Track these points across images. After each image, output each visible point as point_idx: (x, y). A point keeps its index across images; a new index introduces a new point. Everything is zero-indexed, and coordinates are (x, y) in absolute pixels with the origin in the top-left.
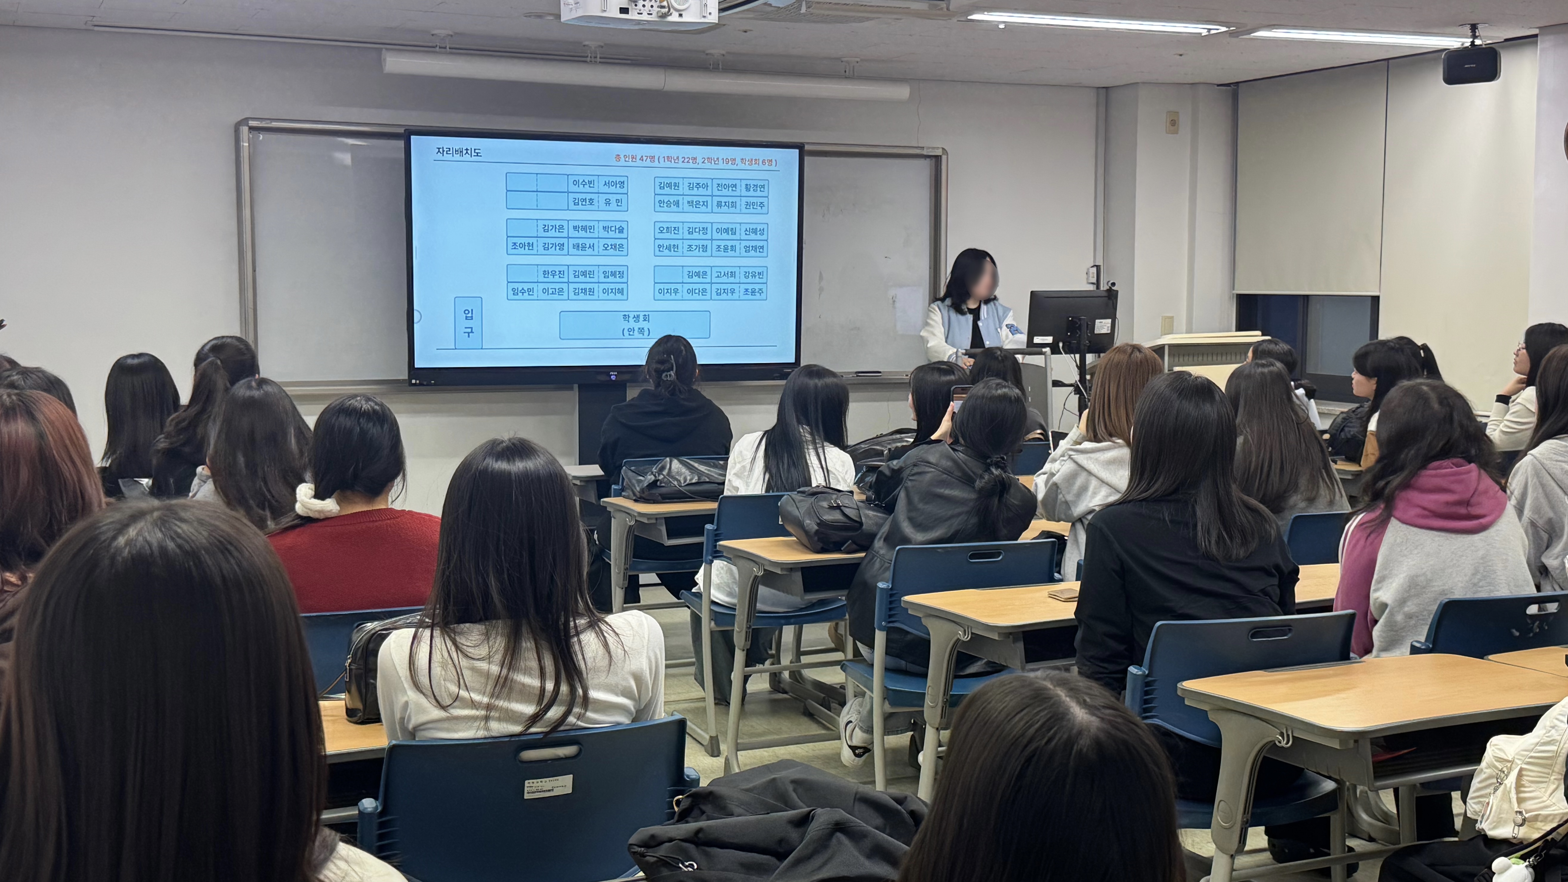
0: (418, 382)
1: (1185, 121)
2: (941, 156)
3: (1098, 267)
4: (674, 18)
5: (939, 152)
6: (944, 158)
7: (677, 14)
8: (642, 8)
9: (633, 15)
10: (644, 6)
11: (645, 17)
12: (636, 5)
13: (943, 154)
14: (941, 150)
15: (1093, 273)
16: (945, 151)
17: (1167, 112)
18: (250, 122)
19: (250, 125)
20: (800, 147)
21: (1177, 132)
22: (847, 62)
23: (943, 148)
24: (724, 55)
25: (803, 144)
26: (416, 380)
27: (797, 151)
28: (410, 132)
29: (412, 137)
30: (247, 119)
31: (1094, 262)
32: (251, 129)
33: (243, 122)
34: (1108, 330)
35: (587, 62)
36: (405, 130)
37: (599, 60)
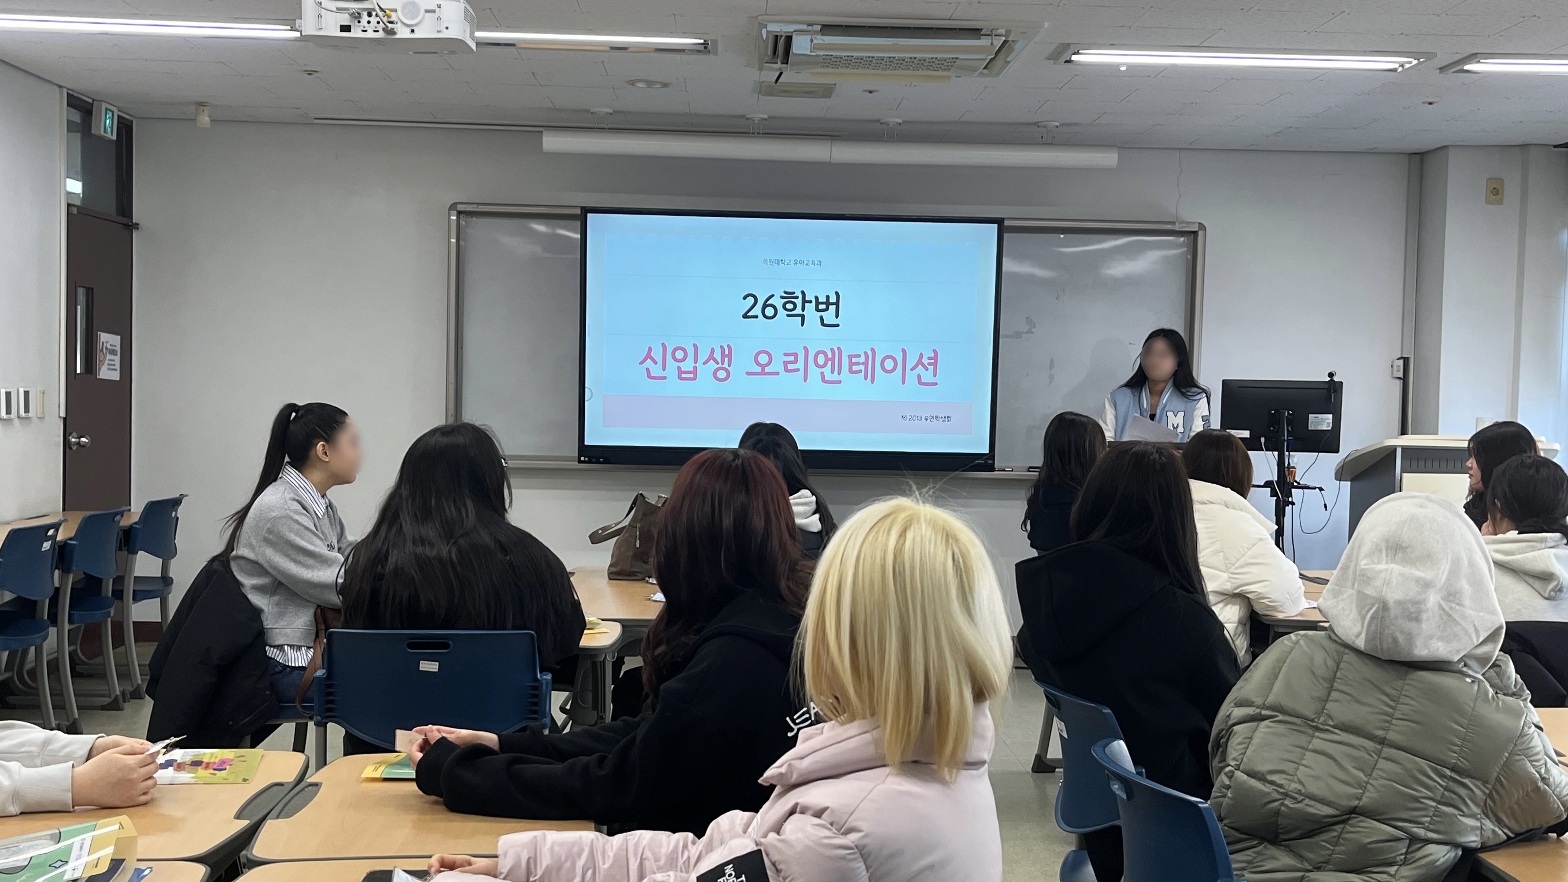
0: (587, 459)
1: (1512, 191)
2: (1196, 232)
3: (1406, 360)
4: (403, 33)
5: (1193, 228)
6: (1201, 233)
7: (409, 30)
8: (366, 25)
9: (356, 33)
10: (369, 22)
11: (370, 34)
12: (359, 22)
13: (1200, 229)
14: (1197, 225)
15: (1399, 366)
16: (1202, 227)
17: (1488, 179)
18: (458, 206)
19: (458, 209)
20: (999, 222)
21: (1500, 202)
22: (1044, 127)
23: (1199, 223)
24: (900, 124)
25: (1003, 219)
26: (585, 457)
27: (995, 227)
28: (586, 210)
29: (588, 214)
30: (456, 204)
31: (1402, 353)
32: (459, 213)
33: (453, 207)
34: (1327, 427)
35: (750, 137)
36: (582, 209)
37: (761, 135)
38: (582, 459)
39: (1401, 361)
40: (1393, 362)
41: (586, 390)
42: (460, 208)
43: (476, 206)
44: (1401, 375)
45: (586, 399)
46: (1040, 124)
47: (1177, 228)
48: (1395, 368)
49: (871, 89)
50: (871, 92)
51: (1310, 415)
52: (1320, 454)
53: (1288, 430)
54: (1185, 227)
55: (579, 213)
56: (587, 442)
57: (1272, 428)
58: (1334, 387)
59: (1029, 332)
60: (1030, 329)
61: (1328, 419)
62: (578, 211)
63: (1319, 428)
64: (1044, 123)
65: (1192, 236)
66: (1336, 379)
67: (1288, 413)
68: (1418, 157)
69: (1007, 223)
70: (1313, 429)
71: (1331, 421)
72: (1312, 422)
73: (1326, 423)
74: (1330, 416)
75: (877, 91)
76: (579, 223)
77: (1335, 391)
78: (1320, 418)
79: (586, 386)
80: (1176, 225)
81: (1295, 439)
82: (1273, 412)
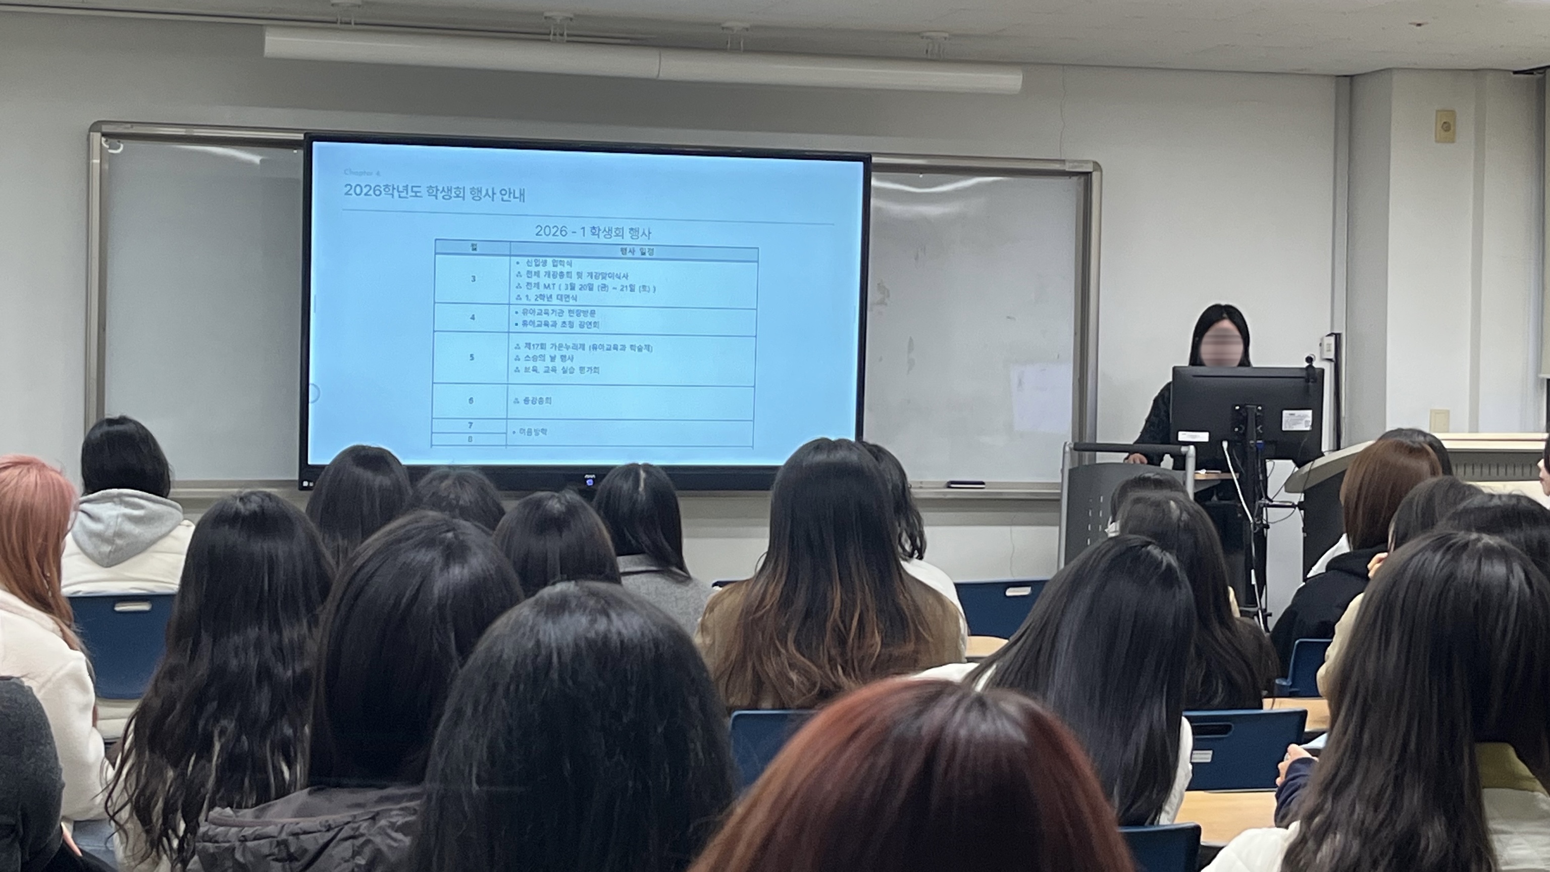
1: (1465, 126)
2: (1091, 173)
3: (1338, 337)
5: (1088, 168)
6: (1096, 175)
13: (1094, 170)
14: (1092, 164)
15: (1329, 345)
16: (1097, 166)
17: (1437, 111)
18: (104, 126)
19: (104, 130)
20: (866, 159)
21: (1452, 141)
22: (931, 38)
23: (1094, 162)
24: (747, 29)
25: (870, 155)
27: (862, 165)
28: (312, 137)
29: (315, 144)
30: (103, 122)
31: (1332, 326)
32: (106, 136)
33: (95, 127)
34: (1306, 427)
35: (549, 40)
36: (305, 135)
37: (566, 38)
38: (305, 484)
39: (1332, 339)
40: (1322, 339)
41: (311, 388)
42: (106, 129)
43: (129, 125)
44: (1332, 355)
45: (311, 399)
46: (927, 34)
47: (1067, 168)
48: (1325, 347)
51: (1284, 413)
54: (1076, 167)
55: (304, 139)
56: (310, 462)
57: (1237, 429)
58: (1312, 375)
59: (882, 302)
60: (884, 299)
61: (1306, 417)
63: (1296, 428)
64: (931, 34)
65: (1082, 179)
68: (1348, 79)
69: (875, 160)
70: (1288, 429)
71: (1309, 419)
72: (1287, 421)
73: (1303, 422)
74: (1309, 412)
76: (301, 153)
78: (1296, 415)
79: (311, 380)
80: (1067, 164)
81: (1266, 442)
82: (1237, 408)
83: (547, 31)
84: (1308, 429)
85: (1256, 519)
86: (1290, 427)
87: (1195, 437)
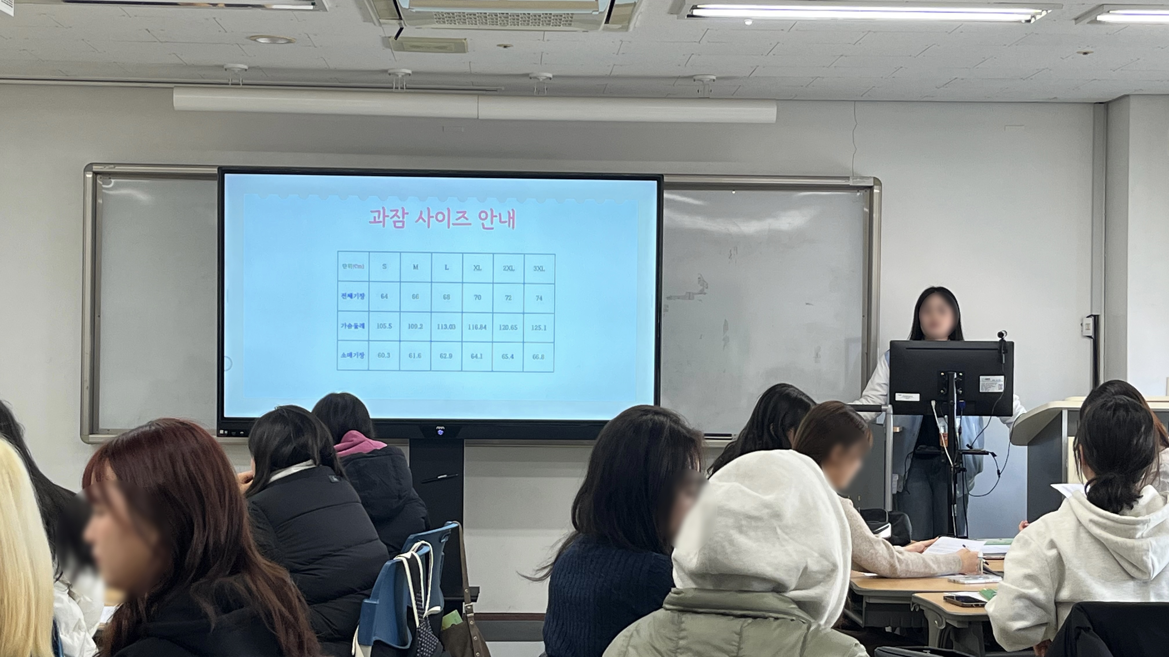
0: (226, 432)
2: (871, 187)
3: (1096, 318)
5: (869, 183)
6: (876, 188)
13: (875, 184)
14: (872, 180)
15: (1088, 324)
18: (94, 167)
19: (94, 170)
20: (658, 178)
22: (700, 80)
23: (875, 178)
24: (550, 79)
25: (662, 175)
26: (224, 430)
27: (654, 184)
28: (224, 171)
29: (226, 175)
30: (92, 164)
31: (1092, 311)
32: (96, 174)
33: (88, 168)
34: (999, 389)
35: (392, 92)
36: (218, 169)
37: (405, 90)
38: (222, 432)
39: (1091, 321)
40: (1082, 320)
41: (226, 360)
42: (96, 168)
43: (112, 166)
44: (1091, 333)
45: (225, 368)
46: (695, 78)
47: (851, 183)
48: (1085, 326)
49: (505, 43)
50: (505, 47)
51: (981, 377)
52: (992, 417)
53: (957, 393)
54: (859, 182)
55: (216, 172)
56: (226, 414)
57: (942, 391)
58: (1005, 347)
59: (702, 292)
60: (703, 289)
61: (1000, 380)
62: (215, 171)
63: (991, 391)
64: (700, 77)
65: (868, 191)
66: (1007, 339)
67: (958, 375)
68: (1102, 106)
70: (984, 391)
71: (1003, 383)
72: (983, 385)
73: (997, 385)
74: (1002, 378)
75: (512, 46)
76: (216, 183)
77: (1006, 352)
78: (991, 380)
79: (225, 354)
80: (851, 180)
81: (967, 402)
82: (942, 374)
83: (390, 85)
84: (1002, 391)
85: (955, 464)
86: (986, 389)
87: (906, 397)
